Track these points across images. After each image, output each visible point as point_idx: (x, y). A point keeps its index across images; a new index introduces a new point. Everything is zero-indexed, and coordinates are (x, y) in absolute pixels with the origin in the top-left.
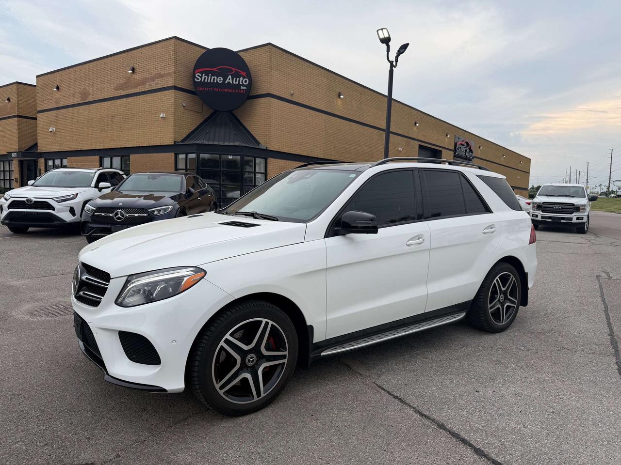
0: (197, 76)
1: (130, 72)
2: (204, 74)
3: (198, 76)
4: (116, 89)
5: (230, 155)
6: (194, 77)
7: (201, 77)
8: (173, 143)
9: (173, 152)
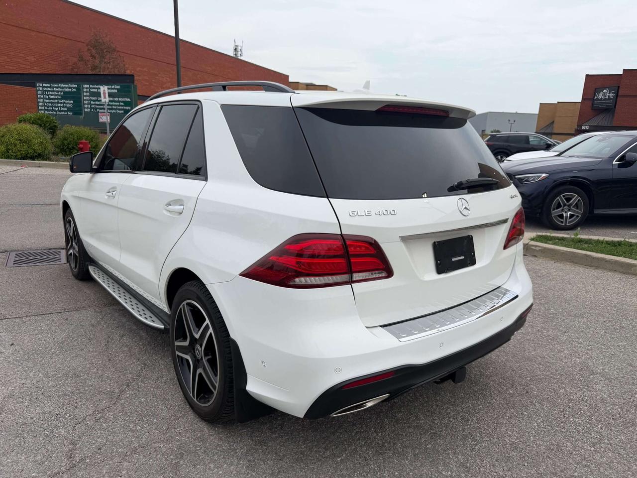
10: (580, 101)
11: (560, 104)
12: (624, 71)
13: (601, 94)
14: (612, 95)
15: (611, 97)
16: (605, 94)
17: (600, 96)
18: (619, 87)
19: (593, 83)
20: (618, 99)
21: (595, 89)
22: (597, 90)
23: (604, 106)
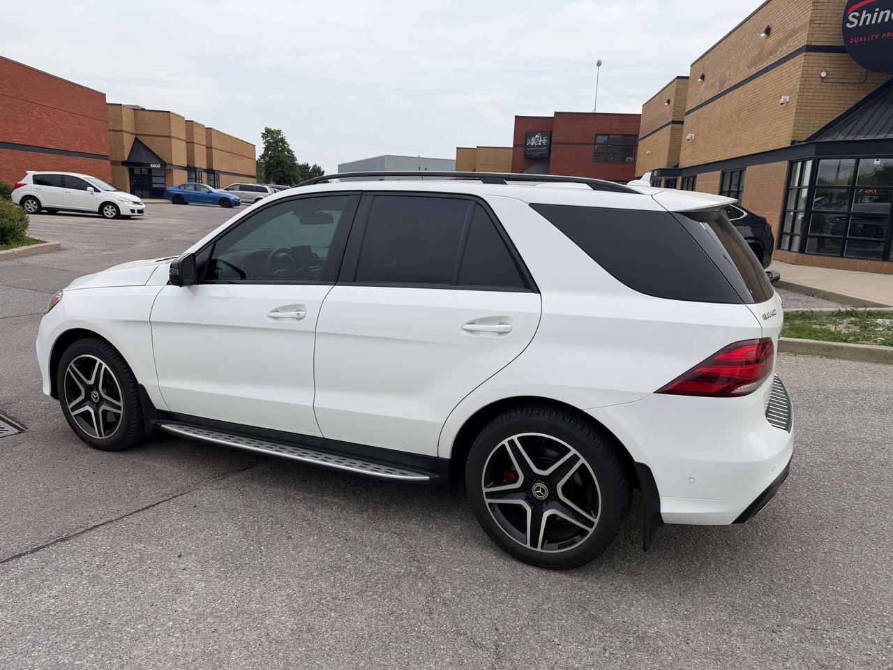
0: (850, 18)
1: (763, 35)
2: (865, 12)
3: (854, 17)
4: (749, 67)
5: (877, 158)
6: (846, 20)
7: (859, 19)
8: (789, 145)
9: (786, 160)
10: (512, 146)
11: (480, 150)
12: (556, 113)
13: (533, 139)
14: (545, 141)
15: (544, 144)
16: (537, 141)
17: (533, 142)
18: (551, 132)
19: (525, 126)
20: (552, 146)
21: (526, 134)
22: (529, 135)
23: (538, 154)
